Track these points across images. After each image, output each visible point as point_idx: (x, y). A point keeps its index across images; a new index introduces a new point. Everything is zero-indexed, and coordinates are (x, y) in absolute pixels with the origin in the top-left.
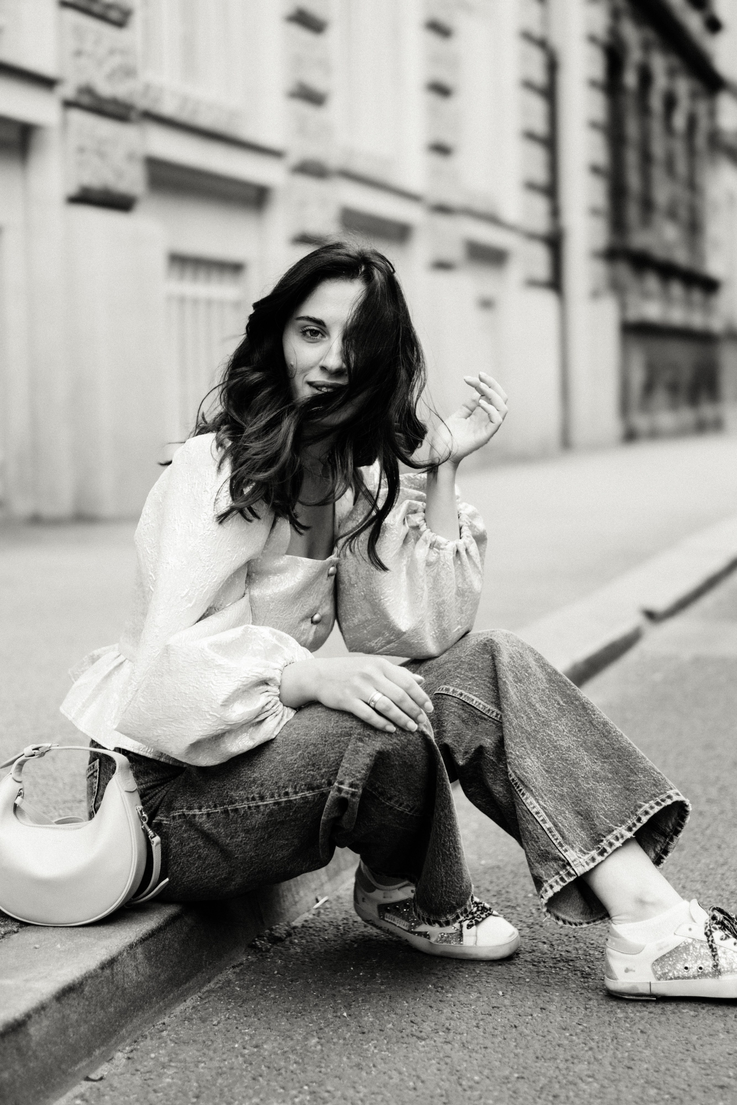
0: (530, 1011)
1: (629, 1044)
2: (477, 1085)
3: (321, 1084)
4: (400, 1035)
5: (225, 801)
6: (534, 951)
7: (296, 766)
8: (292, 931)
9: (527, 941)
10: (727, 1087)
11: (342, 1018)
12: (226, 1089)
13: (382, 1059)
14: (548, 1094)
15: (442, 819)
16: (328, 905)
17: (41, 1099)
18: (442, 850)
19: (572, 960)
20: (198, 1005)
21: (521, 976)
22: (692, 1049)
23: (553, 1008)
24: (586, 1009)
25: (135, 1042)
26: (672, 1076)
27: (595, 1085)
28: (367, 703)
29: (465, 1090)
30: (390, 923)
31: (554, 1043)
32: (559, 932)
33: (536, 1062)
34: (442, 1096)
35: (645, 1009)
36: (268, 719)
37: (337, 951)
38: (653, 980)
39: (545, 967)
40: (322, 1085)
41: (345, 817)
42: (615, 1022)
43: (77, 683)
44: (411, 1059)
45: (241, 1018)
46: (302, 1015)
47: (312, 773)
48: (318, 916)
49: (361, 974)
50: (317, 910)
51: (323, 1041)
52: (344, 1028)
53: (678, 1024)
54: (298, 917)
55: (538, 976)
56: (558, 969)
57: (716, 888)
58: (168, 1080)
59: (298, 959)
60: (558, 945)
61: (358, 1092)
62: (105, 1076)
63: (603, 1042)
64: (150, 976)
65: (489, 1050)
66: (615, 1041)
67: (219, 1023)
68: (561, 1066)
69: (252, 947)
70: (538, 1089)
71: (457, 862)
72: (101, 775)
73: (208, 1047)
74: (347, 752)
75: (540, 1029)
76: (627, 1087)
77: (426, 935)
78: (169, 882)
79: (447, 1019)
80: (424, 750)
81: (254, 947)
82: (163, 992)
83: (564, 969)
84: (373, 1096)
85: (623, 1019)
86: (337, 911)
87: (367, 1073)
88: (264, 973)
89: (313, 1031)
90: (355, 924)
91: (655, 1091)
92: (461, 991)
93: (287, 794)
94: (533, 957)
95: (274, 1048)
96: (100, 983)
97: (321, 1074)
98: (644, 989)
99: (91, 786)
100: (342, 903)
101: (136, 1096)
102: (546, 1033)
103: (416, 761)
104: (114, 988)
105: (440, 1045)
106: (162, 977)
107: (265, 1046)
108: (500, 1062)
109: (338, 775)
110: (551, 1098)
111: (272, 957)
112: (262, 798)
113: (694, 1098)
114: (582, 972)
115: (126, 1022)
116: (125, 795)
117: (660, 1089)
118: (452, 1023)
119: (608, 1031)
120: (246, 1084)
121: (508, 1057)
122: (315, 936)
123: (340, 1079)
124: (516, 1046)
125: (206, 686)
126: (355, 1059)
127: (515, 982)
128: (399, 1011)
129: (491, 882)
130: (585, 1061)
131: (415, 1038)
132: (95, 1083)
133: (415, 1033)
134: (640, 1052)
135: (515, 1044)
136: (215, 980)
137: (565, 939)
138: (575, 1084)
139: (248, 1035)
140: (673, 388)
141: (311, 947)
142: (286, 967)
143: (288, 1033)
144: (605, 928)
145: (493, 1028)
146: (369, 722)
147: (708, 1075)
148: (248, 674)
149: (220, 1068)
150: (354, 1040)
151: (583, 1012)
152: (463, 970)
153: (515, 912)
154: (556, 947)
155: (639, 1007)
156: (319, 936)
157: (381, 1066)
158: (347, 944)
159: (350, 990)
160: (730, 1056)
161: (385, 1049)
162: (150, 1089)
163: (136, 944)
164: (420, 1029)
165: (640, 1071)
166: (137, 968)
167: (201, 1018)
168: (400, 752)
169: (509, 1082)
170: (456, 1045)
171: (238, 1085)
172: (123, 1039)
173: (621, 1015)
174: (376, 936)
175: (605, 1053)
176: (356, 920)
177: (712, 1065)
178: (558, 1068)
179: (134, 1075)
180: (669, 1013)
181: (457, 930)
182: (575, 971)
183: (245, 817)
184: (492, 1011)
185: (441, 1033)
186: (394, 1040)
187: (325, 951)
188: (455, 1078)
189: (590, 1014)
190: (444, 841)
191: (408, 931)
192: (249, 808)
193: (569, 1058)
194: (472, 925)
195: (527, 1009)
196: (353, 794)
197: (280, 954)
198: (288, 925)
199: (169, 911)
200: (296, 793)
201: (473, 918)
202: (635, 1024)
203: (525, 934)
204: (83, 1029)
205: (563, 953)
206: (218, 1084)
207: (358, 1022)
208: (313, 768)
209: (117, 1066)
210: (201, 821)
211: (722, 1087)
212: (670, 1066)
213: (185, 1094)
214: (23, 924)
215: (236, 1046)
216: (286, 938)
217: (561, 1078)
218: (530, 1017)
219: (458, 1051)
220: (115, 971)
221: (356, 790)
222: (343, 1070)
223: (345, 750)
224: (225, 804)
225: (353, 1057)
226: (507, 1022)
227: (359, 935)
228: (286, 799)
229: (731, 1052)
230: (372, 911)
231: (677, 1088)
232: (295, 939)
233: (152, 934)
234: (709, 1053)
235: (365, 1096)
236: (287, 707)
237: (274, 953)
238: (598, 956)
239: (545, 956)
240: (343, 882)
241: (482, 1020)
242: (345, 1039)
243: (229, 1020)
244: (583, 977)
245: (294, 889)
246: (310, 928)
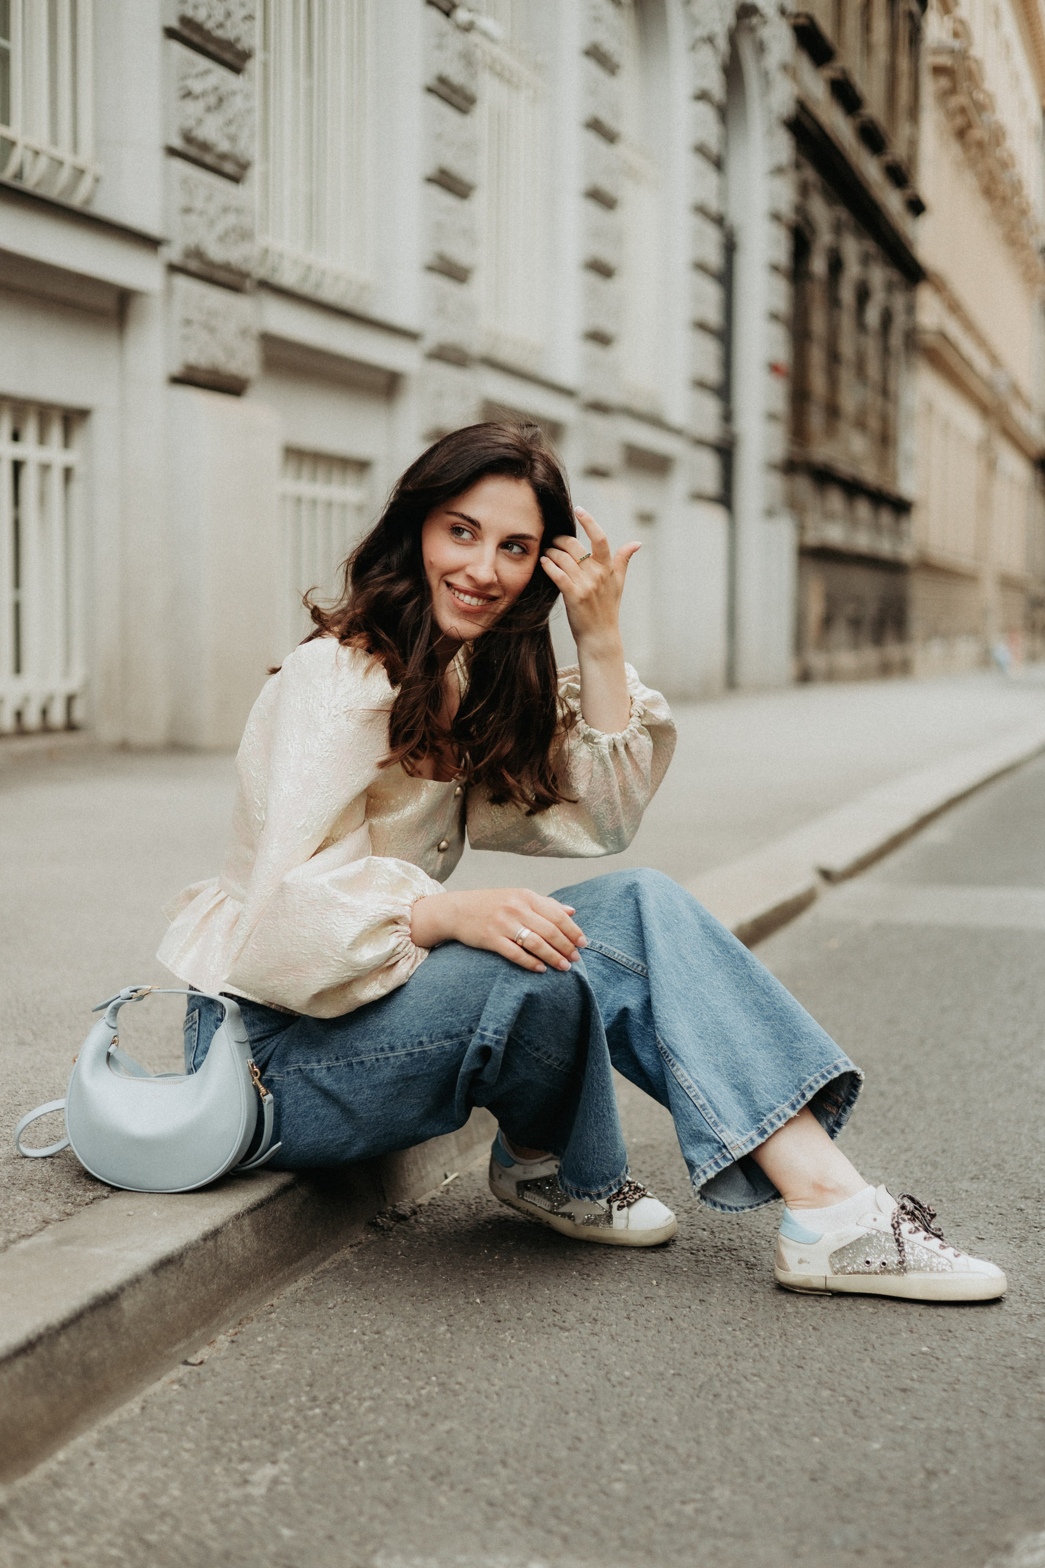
0: (687, 1303)
1: (800, 1342)
2: (627, 1381)
3: (450, 1375)
4: (541, 1324)
5: (349, 1053)
6: (692, 1238)
7: (431, 1011)
8: (418, 1209)
9: (684, 1227)
10: (910, 1391)
11: (475, 1305)
12: (343, 1378)
13: (520, 1350)
14: (707, 1393)
15: (595, 1074)
16: (458, 1182)
17: (134, 1382)
18: (594, 1110)
19: (735, 1249)
20: (311, 1286)
21: (678, 1264)
22: (871, 1349)
23: (714, 1301)
24: (751, 1302)
25: (240, 1324)
26: (848, 1377)
27: (761, 1384)
28: (513, 941)
29: (614, 1386)
30: (530, 1202)
31: (715, 1338)
32: (720, 1218)
33: (695, 1358)
34: (588, 1391)
35: (817, 1304)
36: (400, 962)
37: (469, 1232)
38: (829, 1274)
39: (705, 1256)
40: (453, 1376)
41: (488, 1069)
42: (783, 1317)
43: (175, 924)
44: (553, 1351)
45: (360, 1302)
46: (429, 1300)
47: (450, 1019)
48: (447, 1194)
49: (496, 1257)
50: (446, 1188)
51: (453, 1328)
52: (478, 1316)
53: (855, 1321)
54: (425, 1194)
55: (697, 1266)
56: (719, 1258)
57: (899, 1176)
58: (278, 1366)
59: (424, 1240)
60: (720, 1233)
61: (493, 1385)
62: (205, 1361)
63: (770, 1338)
64: (257, 1252)
65: (641, 1344)
66: (784, 1337)
67: (335, 1306)
68: (724, 1362)
69: (373, 1225)
70: (697, 1387)
71: (611, 1125)
72: (201, 1027)
73: (323, 1332)
74: (491, 994)
75: (699, 1323)
76: (797, 1387)
77: (570, 1216)
78: (282, 1146)
79: (594, 1309)
80: (578, 993)
81: (375, 1225)
82: (273, 1270)
83: (727, 1258)
84: (510, 1390)
85: (794, 1314)
86: (468, 1189)
87: (503, 1364)
88: (385, 1253)
89: (442, 1318)
90: (490, 1203)
91: (829, 1392)
92: (610, 1280)
93: (421, 1043)
94: (692, 1245)
95: (397, 1334)
96: (202, 1256)
97: (451, 1365)
98: (818, 1283)
99: (188, 1041)
100: (474, 1180)
101: (241, 1382)
102: (705, 1327)
103: (568, 1005)
104: (218, 1263)
105: (586, 1336)
106: (271, 1253)
107: (387, 1333)
108: (654, 1357)
109: (481, 1020)
110: (711, 1397)
111: (395, 1237)
112: (392, 1049)
113: (872, 1401)
114: (747, 1263)
115: (230, 1302)
116: (234, 1045)
117: (833, 1390)
118: (600, 1313)
119: (775, 1327)
120: (366, 1373)
121: (663, 1352)
122: (443, 1215)
123: (473, 1370)
124: (672, 1340)
125: (329, 927)
126: (490, 1349)
127: (670, 1272)
128: (539, 1299)
129: (644, 1163)
130: (750, 1358)
131: (557, 1328)
132: (195, 1367)
133: (557, 1323)
134: (813, 1351)
135: (670, 1338)
136: (331, 1260)
137: (728, 1226)
138: (738, 1383)
139: (368, 1320)
140: (855, 623)
141: (439, 1227)
142: (410, 1247)
143: (413, 1319)
144: (773, 1216)
145: (646, 1320)
146: (516, 962)
147: (888, 1377)
148: (376, 912)
149: (337, 1354)
150: (489, 1329)
151: (748, 1306)
152: (611, 1256)
153: (671, 1195)
154: (717, 1235)
155: (811, 1301)
156: (448, 1215)
157: (519, 1358)
158: (479, 1224)
159: (483, 1274)
160: (914, 1357)
161: (524, 1339)
162: (257, 1376)
163: (243, 1215)
164: (563, 1319)
165: (811, 1371)
166: (244, 1241)
167: (314, 1301)
168: (550, 994)
169: (663, 1379)
170: (604, 1337)
171: (357, 1374)
172: (227, 1320)
173: (790, 1310)
174: (513, 1217)
175: (773, 1350)
176: (489, 1199)
177: (894, 1367)
178: (719, 1364)
179: (238, 1359)
180: (845, 1309)
181: (606, 1211)
182: (739, 1261)
183: (371, 1070)
184: (645, 1302)
185: (587, 1324)
186: (534, 1330)
187: (455, 1232)
188: (603, 1372)
189: (755, 1308)
190: (597, 1100)
191: (550, 1212)
192: (377, 1060)
193: (732, 1354)
194: (623, 1207)
195: (684, 1300)
196: (497, 1042)
197: (404, 1234)
198: (413, 1202)
199: (282, 1179)
200: (432, 1042)
201: (625, 1198)
202: (806, 1320)
203: (682, 1220)
204: (182, 1307)
205: (726, 1242)
206: (334, 1372)
207: (494, 1309)
208: (451, 1014)
209: (220, 1350)
210: (320, 1075)
211: (904, 1390)
212: (846, 1367)
213: (297, 1382)
214: (115, 1189)
215: (355, 1331)
216: (410, 1216)
217: (722, 1376)
218: (688, 1309)
219: (607, 1344)
220: (219, 1243)
221: (501, 1038)
222: (476, 1361)
223: (489, 992)
224: (348, 1056)
225: (487, 1346)
226: (661, 1314)
227: (494, 1215)
228: (420, 1050)
229: (915, 1353)
230: (509, 1188)
231: (854, 1390)
232: (421, 1217)
233: (260, 1205)
234: (890, 1353)
235: (501, 1389)
236: (419, 947)
237: (397, 1232)
238: (764, 1246)
239: (704, 1244)
240: (476, 1158)
241: (633, 1310)
242: (478, 1327)
243: (346, 1304)
244: (748, 1268)
245: (420, 1162)
246: (438, 1206)
